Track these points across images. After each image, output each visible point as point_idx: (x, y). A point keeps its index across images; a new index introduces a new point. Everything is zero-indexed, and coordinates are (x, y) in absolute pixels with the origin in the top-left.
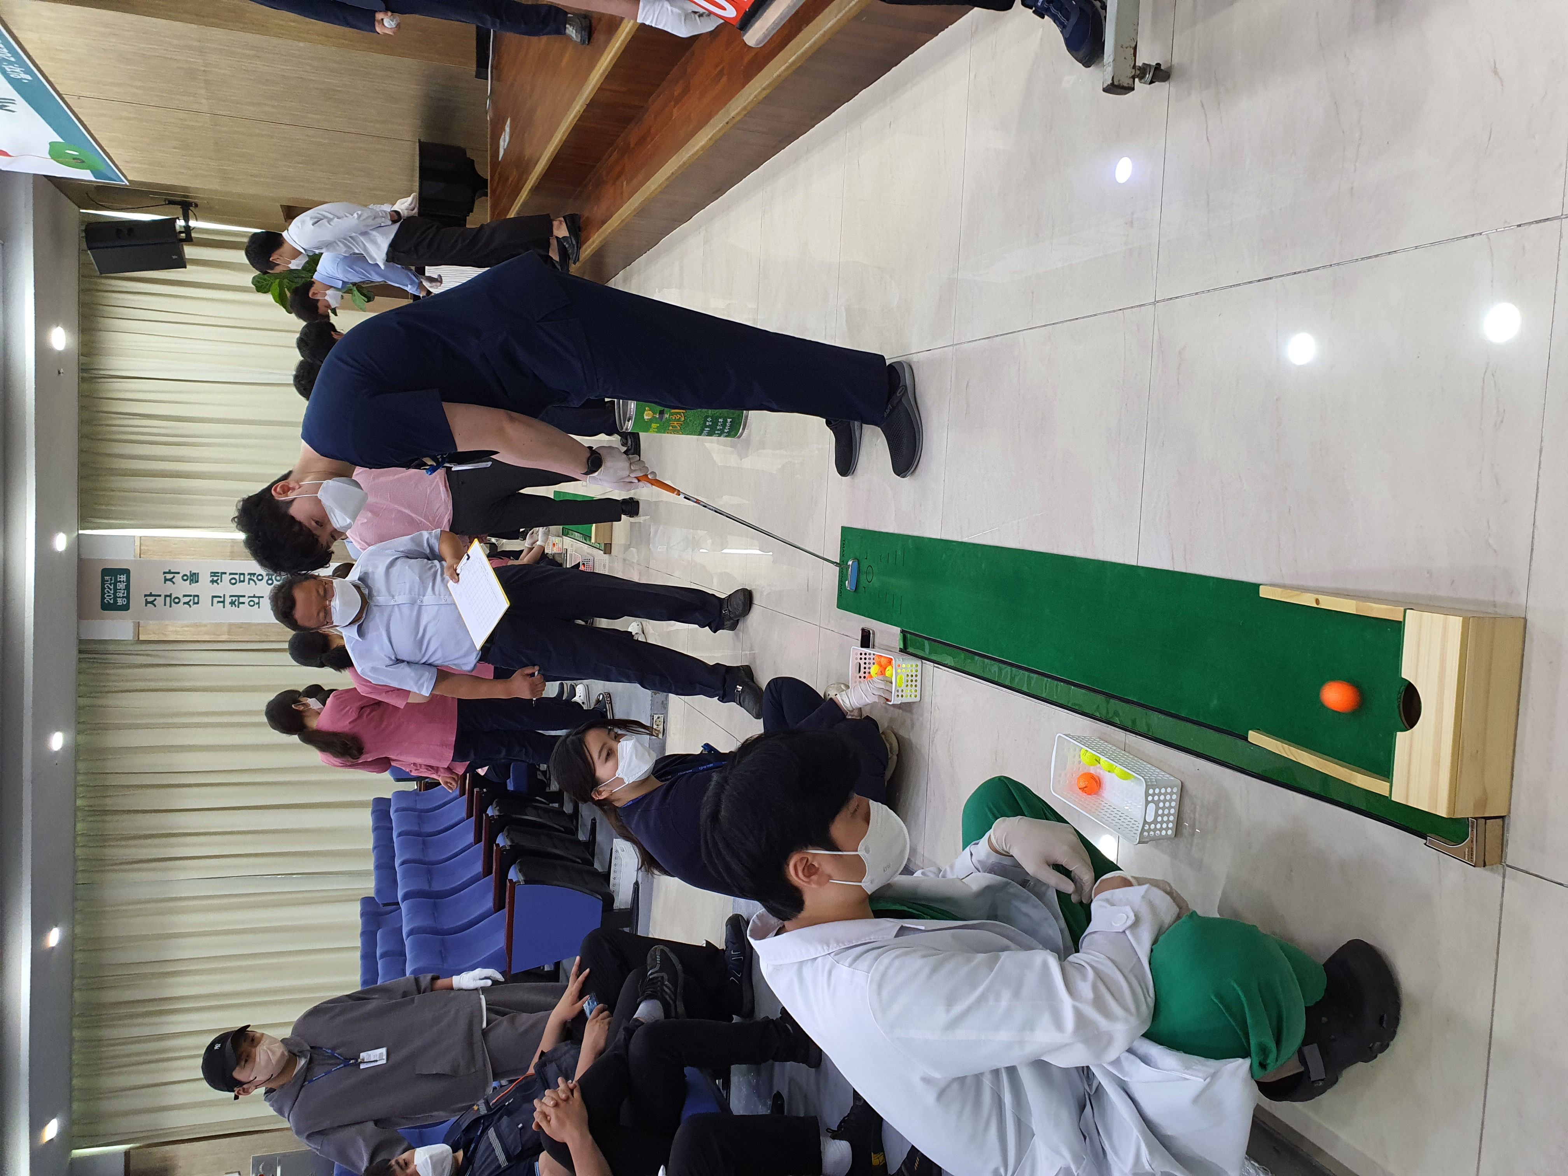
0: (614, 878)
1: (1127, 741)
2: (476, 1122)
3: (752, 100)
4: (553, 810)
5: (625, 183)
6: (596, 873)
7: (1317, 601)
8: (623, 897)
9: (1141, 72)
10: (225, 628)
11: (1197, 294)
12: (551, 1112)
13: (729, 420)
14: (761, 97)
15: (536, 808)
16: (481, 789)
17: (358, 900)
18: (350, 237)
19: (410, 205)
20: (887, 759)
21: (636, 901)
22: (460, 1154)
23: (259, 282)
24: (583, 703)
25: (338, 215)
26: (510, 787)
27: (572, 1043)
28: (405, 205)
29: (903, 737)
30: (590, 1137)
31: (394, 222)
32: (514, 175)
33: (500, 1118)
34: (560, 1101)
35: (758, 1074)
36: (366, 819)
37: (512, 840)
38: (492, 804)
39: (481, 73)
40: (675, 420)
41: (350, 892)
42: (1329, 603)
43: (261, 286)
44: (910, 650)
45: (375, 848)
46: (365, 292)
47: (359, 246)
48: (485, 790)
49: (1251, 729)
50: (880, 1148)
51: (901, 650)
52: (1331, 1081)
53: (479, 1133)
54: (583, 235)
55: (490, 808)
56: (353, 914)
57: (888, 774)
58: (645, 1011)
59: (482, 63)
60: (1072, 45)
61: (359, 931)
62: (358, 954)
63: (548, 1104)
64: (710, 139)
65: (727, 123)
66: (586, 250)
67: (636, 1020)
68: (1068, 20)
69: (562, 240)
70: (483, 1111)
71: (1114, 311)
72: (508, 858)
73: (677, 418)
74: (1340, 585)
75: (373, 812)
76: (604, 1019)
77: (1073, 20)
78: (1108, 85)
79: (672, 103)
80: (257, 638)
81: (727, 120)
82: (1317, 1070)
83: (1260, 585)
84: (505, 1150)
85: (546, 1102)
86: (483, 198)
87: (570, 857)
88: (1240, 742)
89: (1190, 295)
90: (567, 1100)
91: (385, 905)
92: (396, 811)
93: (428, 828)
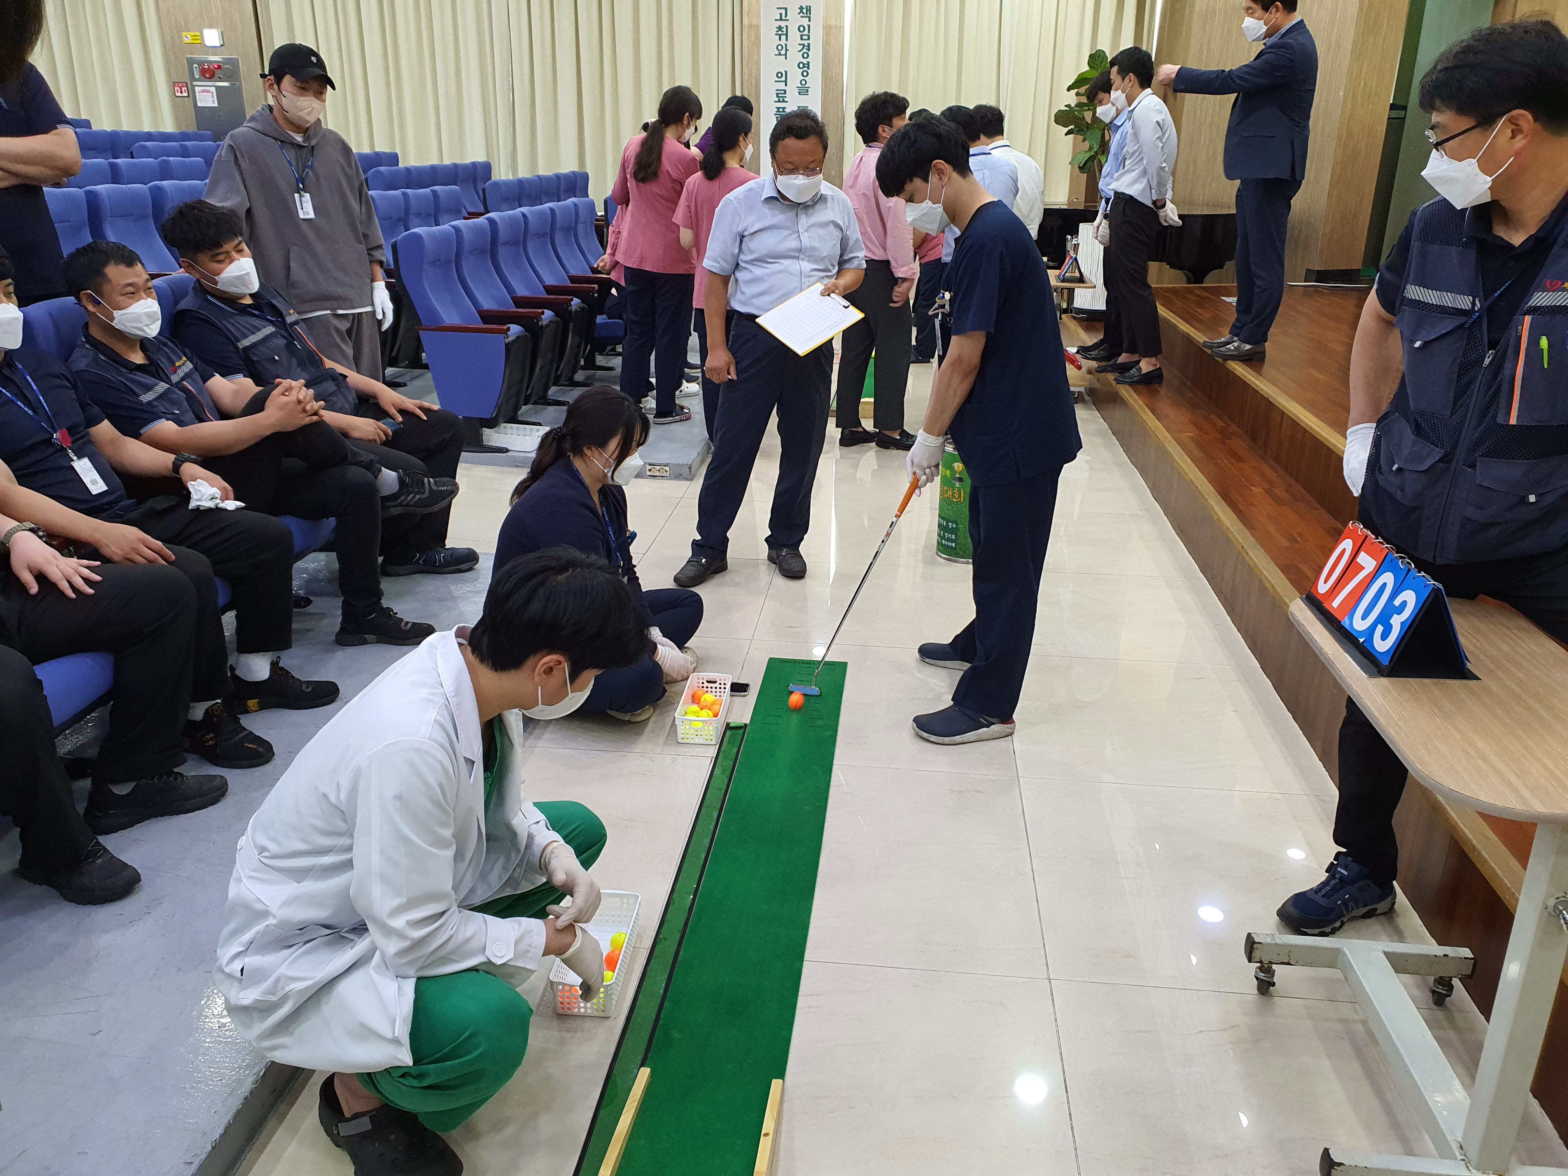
0: (512, 428)
1: (641, 950)
2: (280, 315)
3: (1262, 573)
4: (577, 362)
5: (1191, 434)
6: (516, 408)
7: (766, 1135)
8: (493, 437)
9: (1266, 969)
10: (755, 22)
11: (1056, 1020)
12: (293, 397)
13: (954, 545)
14: (1265, 582)
15: (579, 347)
16: (598, 292)
17: (488, 158)
18: (1142, 158)
19: (1171, 219)
20: (626, 712)
21: (489, 450)
22: (248, 301)
23: (1099, 55)
24: (681, 391)
25: (1164, 148)
26: (600, 319)
27: (355, 404)
28: (1171, 214)
29: (646, 725)
30: (269, 433)
31: (1154, 203)
32: (1206, 315)
33: (283, 337)
34: (302, 405)
35: (330, 581)
36: (568, 166)
37: (548, 326)
38: (582, 302)
39: (1310, 275)
40: (953, 493)
41: (496, 151)
42: (765, 1145)
43: (1096, 58)
44: (729, 733)
45: (539, 177)
46: (1089, 164)
47: (1132, 166)
48: (596, 295)
49: (651, 1071)
50: (263, 706)
51: (728, 724)
52: (337, 1141)
53: (268, 317)
54: (1141, 387)
55: (579, 301)
56: (475, 155)
57: (612, 713)
58: (389, 477)
59: (1322, 276)
60: (1299, 899)
61: (458, 161)
62: (434, 161)
63: (300, 394)
64: (1228, 528)
65: (1242, 547)
66: (1127, 391)
67: (380, 470)
68: (1323, 896)
69: (1137, 367)
70: (289, 320)
71: (1043, 938)
72: (530, 324)
73: (955, 495)
74: (782, 1154)
75: (574, 173)
76: (378, 435)
77: (1323, 902)
78: (1253, 938)
79: (1267, 487)
80: (745, 54)
81: (1245, 546)
82: (345, 1130)
83: (783, 1080)
84: (254, 346)
85: (302, 391)
86: (1185, 279)
87: (532, 384)
88: (640, 1058)
89: (1055, 1013)
90: (304, 410)
91: (484, 190)
92: (575, 205)
93: (559, 237)
